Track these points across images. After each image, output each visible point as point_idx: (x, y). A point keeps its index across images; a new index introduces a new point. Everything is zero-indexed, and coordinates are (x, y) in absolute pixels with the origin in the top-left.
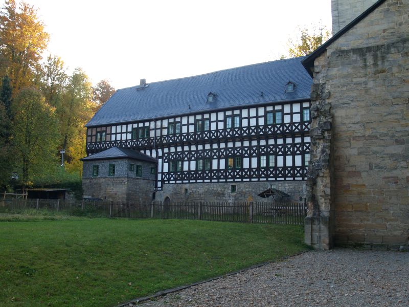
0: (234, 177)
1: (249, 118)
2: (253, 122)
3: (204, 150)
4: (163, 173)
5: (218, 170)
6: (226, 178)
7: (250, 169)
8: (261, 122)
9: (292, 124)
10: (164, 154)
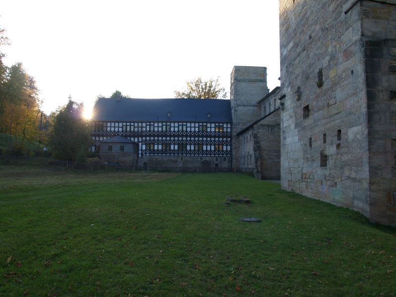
0: (182, 154)
1: (191, 127)
2: (193, 129)
3: (166, 140)
4: (142, 150)
5: (174, 150)
6: (178, 154)
7: (190, 150)
8: (197, 129)
9: (211, 132)
10: (142, 140)
